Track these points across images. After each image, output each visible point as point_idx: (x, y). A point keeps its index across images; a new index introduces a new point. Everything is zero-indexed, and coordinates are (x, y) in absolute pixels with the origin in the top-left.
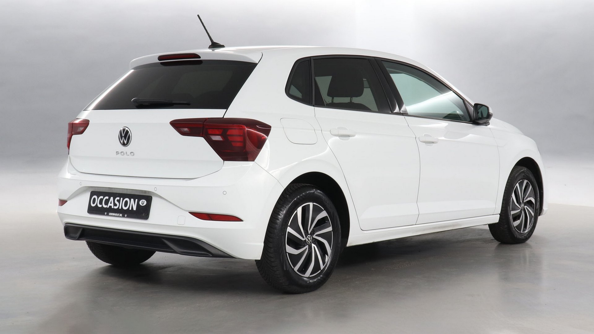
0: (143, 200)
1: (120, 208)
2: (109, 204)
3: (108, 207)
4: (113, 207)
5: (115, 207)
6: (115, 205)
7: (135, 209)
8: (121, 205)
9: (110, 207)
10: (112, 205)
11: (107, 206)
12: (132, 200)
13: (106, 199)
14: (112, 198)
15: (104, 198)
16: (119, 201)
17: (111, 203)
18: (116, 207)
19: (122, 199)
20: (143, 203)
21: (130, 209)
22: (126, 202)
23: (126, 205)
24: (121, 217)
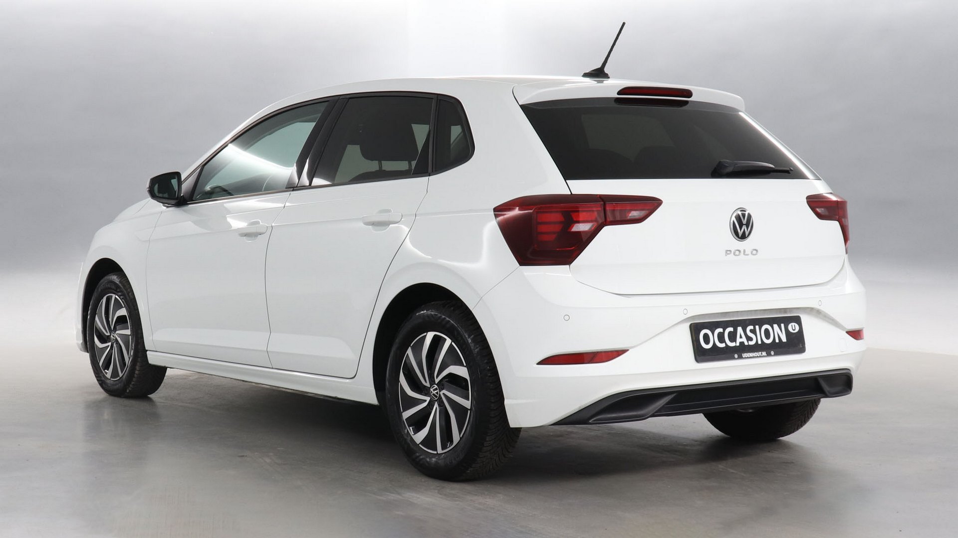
0: (793, 324)
1: (760, 342)
2: (739, 340)
3: (738, 344)
4: (746, 343)
5: (749, 342)
6: (749, 339)
7: (784, 339)
8: (759, 337)
9: (742, 343)
10: (744, 340)
11: (735, 343)
12: (775, 326)
13: (730, 333)
14: (740, 330)
15: (724, 330)
16: (754, 331)
17: (741, 337)
18: (752, 343)
19: (757, 327)
20: (794, 329)
21: (777, 341)
22: (767, 331)
23: (768, 336)
24: (765, 356)
